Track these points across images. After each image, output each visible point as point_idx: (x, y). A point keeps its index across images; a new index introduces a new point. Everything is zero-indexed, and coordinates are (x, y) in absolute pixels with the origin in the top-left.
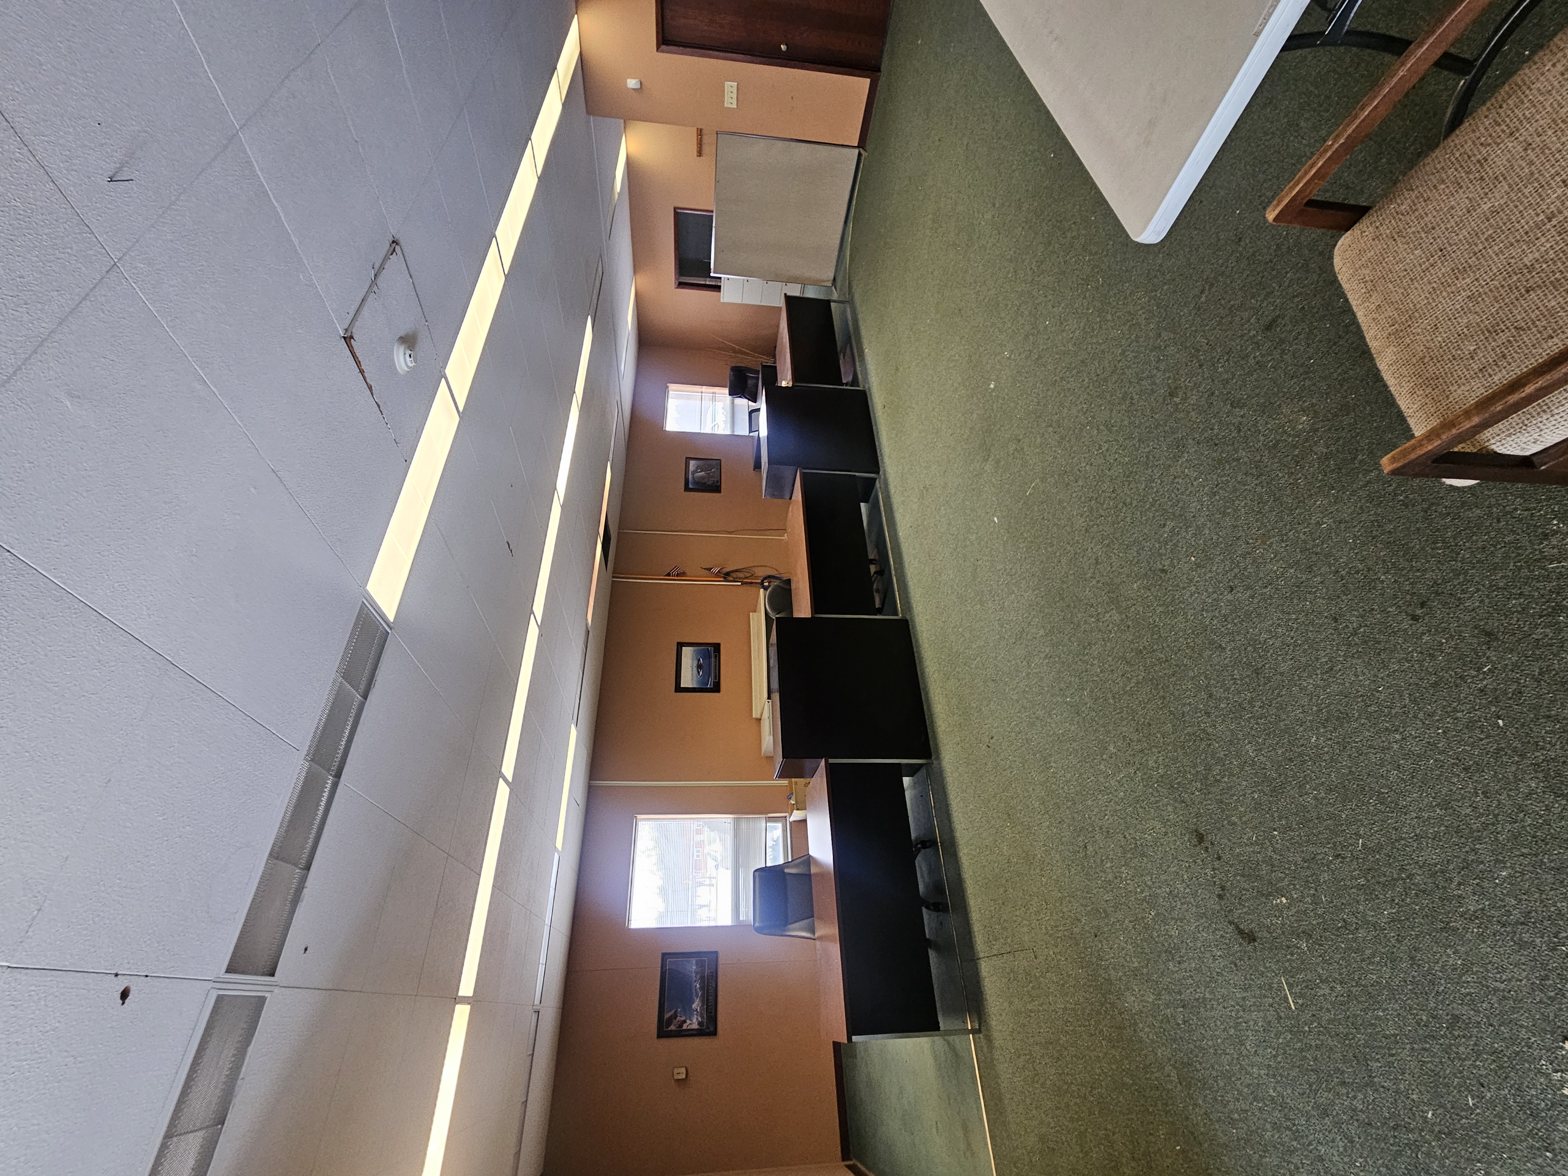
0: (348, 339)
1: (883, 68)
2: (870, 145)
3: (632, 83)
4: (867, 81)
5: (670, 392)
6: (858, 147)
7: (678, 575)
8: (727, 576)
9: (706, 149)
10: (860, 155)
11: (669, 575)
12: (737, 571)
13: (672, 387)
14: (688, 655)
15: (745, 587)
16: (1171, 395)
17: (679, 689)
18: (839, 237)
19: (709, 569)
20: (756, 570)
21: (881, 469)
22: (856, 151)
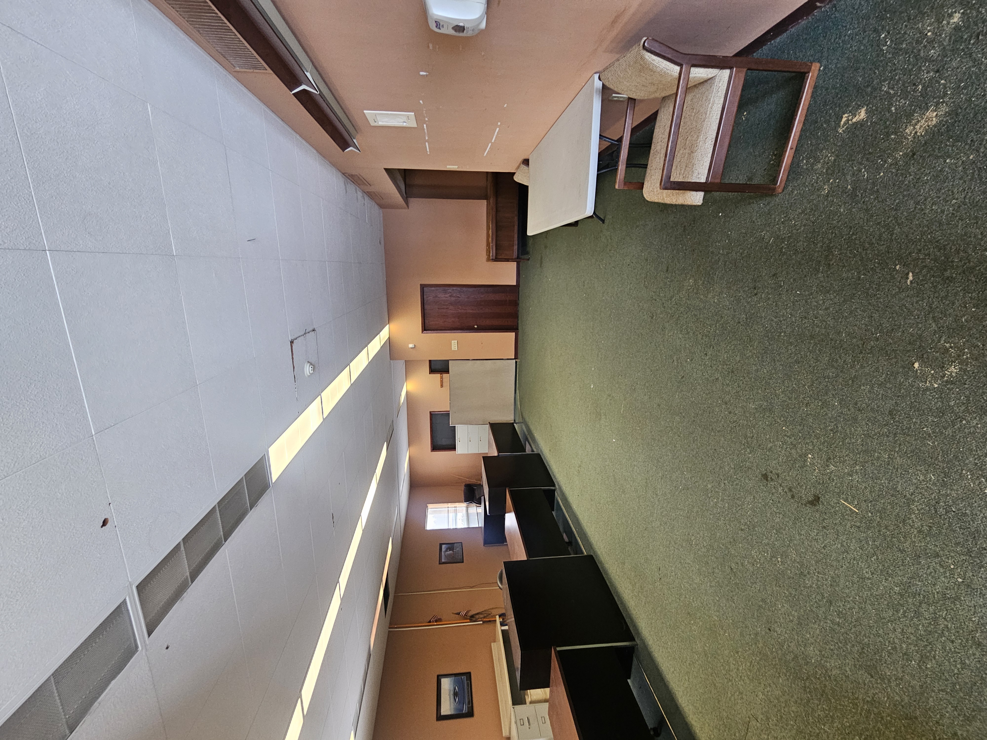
0: (292, 342)
1: (519, 328)
2: (519, 356)
3: (411, 346)
4: (513, 334)
5: (429, 510)
6: (515, 359)
7: (436, 621)
8: (472, 618)
9: (444, 384)
10: (516, 362)
11: (430, 622)
12: (478, 614)
13: (430, 506)
14: (447, 684)
15: (486, 625)
16: (652, 318)
17: (440, 718)
18: (513, 398)
19: (458, 614)
20: (492, 611)
21: (556, 484)
22: (514, 361)
